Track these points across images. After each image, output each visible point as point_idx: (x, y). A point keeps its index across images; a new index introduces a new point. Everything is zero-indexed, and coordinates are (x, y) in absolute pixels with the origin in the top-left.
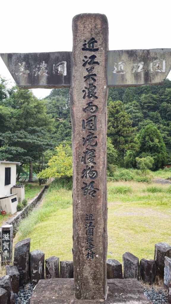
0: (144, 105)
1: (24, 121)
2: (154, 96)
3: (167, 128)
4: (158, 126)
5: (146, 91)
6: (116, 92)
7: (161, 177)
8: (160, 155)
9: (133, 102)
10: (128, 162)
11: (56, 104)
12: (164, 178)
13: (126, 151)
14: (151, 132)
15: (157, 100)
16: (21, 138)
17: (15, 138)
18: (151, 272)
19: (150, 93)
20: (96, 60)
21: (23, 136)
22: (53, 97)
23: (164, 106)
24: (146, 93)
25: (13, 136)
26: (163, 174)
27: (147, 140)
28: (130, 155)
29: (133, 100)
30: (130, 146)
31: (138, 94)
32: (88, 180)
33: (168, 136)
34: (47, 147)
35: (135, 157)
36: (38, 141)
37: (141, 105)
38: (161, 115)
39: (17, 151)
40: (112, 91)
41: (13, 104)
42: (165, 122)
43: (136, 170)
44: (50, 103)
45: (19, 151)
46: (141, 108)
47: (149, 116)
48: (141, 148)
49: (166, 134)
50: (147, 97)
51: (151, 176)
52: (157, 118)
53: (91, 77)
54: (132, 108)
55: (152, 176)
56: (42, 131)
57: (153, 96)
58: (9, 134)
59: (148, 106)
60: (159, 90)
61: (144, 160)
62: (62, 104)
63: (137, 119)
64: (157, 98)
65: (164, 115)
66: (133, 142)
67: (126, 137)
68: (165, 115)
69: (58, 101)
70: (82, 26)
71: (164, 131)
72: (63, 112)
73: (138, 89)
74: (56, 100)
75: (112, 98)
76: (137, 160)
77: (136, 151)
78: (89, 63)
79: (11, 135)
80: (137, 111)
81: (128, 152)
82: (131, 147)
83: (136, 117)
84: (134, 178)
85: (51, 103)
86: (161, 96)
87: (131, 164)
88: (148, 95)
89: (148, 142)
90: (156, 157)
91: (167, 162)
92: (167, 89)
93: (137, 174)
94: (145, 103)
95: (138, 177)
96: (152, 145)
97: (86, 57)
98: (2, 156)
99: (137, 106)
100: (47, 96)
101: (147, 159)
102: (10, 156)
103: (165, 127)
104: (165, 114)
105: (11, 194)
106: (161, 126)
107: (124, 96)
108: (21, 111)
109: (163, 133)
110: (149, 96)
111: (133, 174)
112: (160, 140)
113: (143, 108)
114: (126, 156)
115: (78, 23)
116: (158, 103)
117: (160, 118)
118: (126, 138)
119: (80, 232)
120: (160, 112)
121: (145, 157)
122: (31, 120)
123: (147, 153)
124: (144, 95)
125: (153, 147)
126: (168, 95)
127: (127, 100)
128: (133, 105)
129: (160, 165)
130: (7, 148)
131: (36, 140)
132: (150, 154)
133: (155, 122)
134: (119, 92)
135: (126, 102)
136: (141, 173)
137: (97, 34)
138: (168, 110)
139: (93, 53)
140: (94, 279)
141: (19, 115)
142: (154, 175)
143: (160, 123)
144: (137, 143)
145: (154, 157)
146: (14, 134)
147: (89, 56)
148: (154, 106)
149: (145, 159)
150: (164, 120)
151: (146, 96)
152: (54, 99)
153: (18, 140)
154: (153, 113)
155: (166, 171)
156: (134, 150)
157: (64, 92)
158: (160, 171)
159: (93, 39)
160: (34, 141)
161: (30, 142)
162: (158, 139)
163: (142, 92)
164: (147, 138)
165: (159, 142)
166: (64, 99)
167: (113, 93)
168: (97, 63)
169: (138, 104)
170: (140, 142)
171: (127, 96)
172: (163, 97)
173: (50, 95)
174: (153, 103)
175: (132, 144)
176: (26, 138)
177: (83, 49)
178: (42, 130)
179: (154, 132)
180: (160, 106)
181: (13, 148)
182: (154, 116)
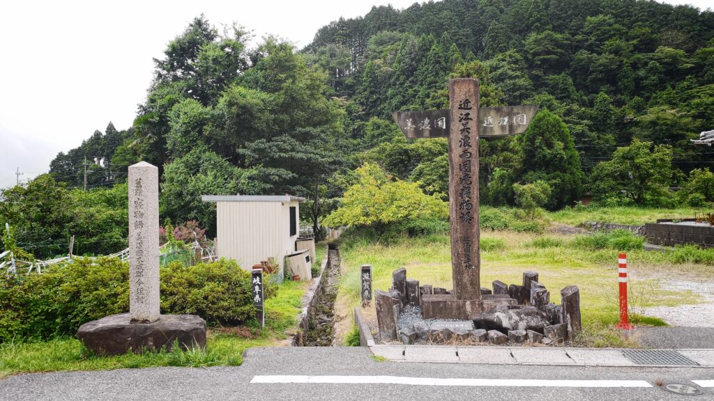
0: (533, 58)
1: (285, 117)
2: (558, 36)
3: (588, 111)
4: (568, 107)
5: (538, 24)
6: (468, 30)
7: (567, 223)
8: (567, 176)
9: (508, 53)
10: (498, 193)
11: (328, 63)
12: (572, 223)
13: (492, 170)
14: (548, 128)
15: (565, 44)
16: (286, 151)
17: (274, 152)
18: (519, 294)
19: (549, 29)
20: (470, 117)
21: (289, 148)
22: (322, 48)
23: (582, 60)
24: (539, 30)
25: (270, 147)
26: (571, 216)
27: (538, 144)
28: (502, 177)
29: (506, 49)
30: (501, 158)
31: (520, 32)
32: (465, 211)
33: (591, 130)
34: (333, 167)
35: (513, 181)
36: (317, 156)
37: (526, 59)
38: (574, 81)
39: (280, 176)
40: (458, 27)
41: (264, 83)
42: (585, 98)
43: (515, 209)
44: (315, 62)
45: (284, 176)
46: (526, 66)
47: (546, 85)
48: (525, 162)
49: (586, 125)
50: (541, 39)
51: (545, 220)
52: (564, 89)
53: (466, 130)
54: (506, 68)
55: (548, 221)
56: (323, 135)
57: (556, 36)
58: (263, 143)
59: (544, 61)
60: (571, 22)
61: (531, 189)
62: (343, 63)
63: (517, 93)
64: (565, 42)
65: (583, 82)
66: (508, 150)
67: (491, 141)
68: (585, 80)
69: (333, 55)
70: (458, 90)
71: (582, 120)
72: (346, 82)
73: (520, 20)
74: (328, 54)
75: (458, 45)
76: (514, 189)
77: (515, 169)
78: (464, 119)
79: (266, 146)
80: (518, 73)
81: (498, 172)
82: (505, 160)
83: (515, 88)
84: (510, 225)
85: (318, 61)
86: (574, 35)
87: (503, 196)
88: (543, 35)
89: (541, 148)
90: (557, 181)
91: (584, 191)
92: (589, 18)
93: (517, 216)
94: (535, 54)
95: (519, 223)
96: (548, 156)
97: (461, 114)
98: (253, 186)
99: (516, 62)
100: (307, 44)
101: (536, 186)
102: (268, 186)
103: (583, 109)
104: (583, 77)
105: (296, 250)
106: (575, 107)
107: (486, 39)
108: (280, 97)
109: (580, 124)
110: (546, 37)
111: (508, 217)
112: (568, 143)
113: (531, 65)
114: (492, 180)
115: (455, 87)
116: (566, 53)
117: (572, 89)
118: (493, 142)
119: (460, 250)
120: (573, 75)
121: (532, 183)
122: (300, 114)
123: (538, 174)
124: (533, 36)
125: (551, 160)
126: (591, 33)
127: (493, 49)
128: (508, 59)
129: (566, 197)
130: (260, 172)
131: (313, 153)
132: (544, 175)
133: (561, 99)
134: (473, 30)
135: (491, 52)
136: (525, 214)
137: (470, 96)
138: (591, 69)
139: (467, 111)
140: (471, 284)
141: (277, 105)
142: (551, 219)
143: (573, 101)
144: (516, 152)
145: (554, 181)
146: (271, 144)
147: (464, 114)
148: (557, 60)
149: (533, 186)
150: (582, 93)
151: (539, 37)
152: (323, 53)
153: (280, 156)
154: (556, 76)
155: (579, 210)
156: (511, 167)
157: (346, 35)
158: (568, 211)
159: (467, 100)
160: (309, 155)
161: (302, 159)
162: (562, 141)
163: (528, 29)
164: (538, 141)
165: (564, 149)
166: (345, 52)
167: (461, 32)
168: (471, 119)
169: (518, 56)
170: (524, 150)
171: (494, 39)
172: (579, 37)
173: (313, 43)
174: (555, 53)
175: (505, 153)
176: (293, 150)
177: (459, 108)
178: (321, 132)
179: (554, 126)
180: (572, 60)
181: (273, 171)
182: (557, 84)
